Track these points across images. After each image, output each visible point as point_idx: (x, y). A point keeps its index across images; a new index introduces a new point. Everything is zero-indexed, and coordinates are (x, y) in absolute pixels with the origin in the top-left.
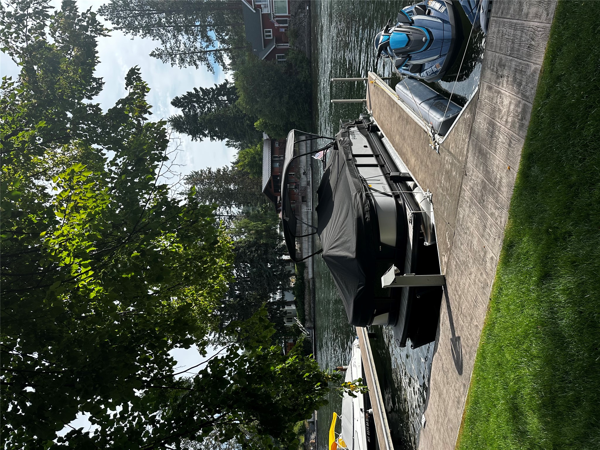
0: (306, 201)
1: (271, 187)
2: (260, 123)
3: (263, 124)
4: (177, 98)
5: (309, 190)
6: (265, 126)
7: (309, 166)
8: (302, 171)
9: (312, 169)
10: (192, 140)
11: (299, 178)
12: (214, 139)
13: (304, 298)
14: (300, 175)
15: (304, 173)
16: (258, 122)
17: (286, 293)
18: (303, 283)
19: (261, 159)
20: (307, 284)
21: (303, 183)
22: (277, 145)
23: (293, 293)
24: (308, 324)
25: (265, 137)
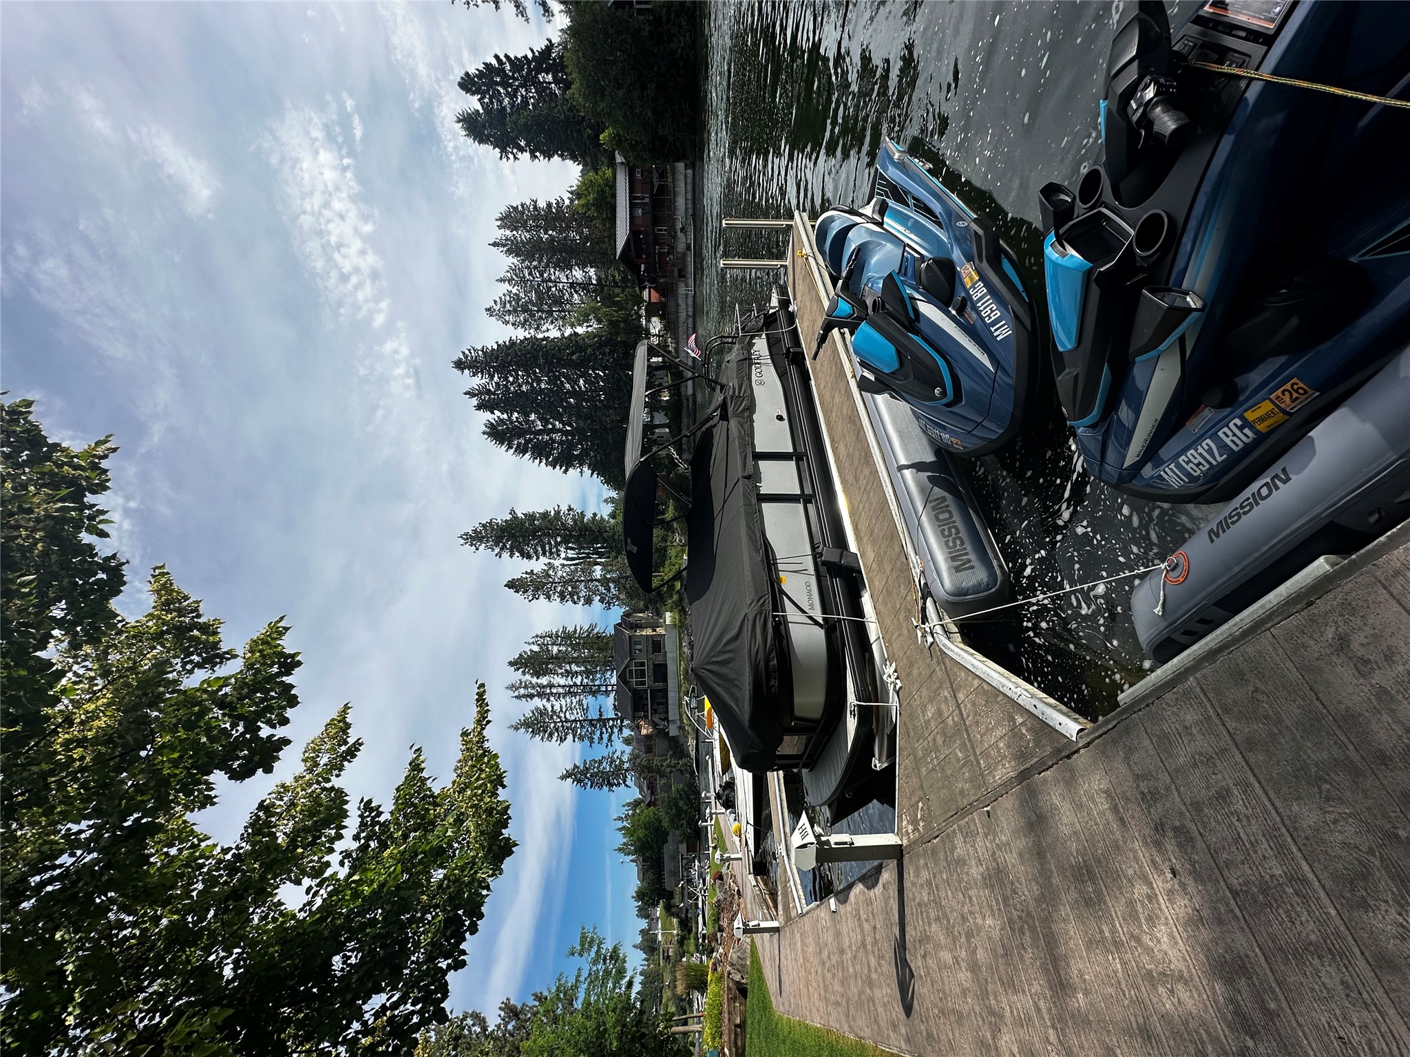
0: (684, 277)
1: (630, 250)
2: (610, 135)
3: (614, 138)
4: (467, 74)
5: (689, 259)
6: (618, 141)
7: (689, 216)
8: (679, 226)
9: (694, 225)
10: (501, 158)
11: (674, 237)
12: (536, 157)
13: (680, 422)
14: (676, 233)
15: (682, 229)
16: (606, 133)
17: (655, 414)
18: (680, 400)
19: (614, 196)
20: (685, 402)
21: (681, 247)
22: (639, 176)
23: (666, 415)
24: (686, 456)
25: (619, 159)
